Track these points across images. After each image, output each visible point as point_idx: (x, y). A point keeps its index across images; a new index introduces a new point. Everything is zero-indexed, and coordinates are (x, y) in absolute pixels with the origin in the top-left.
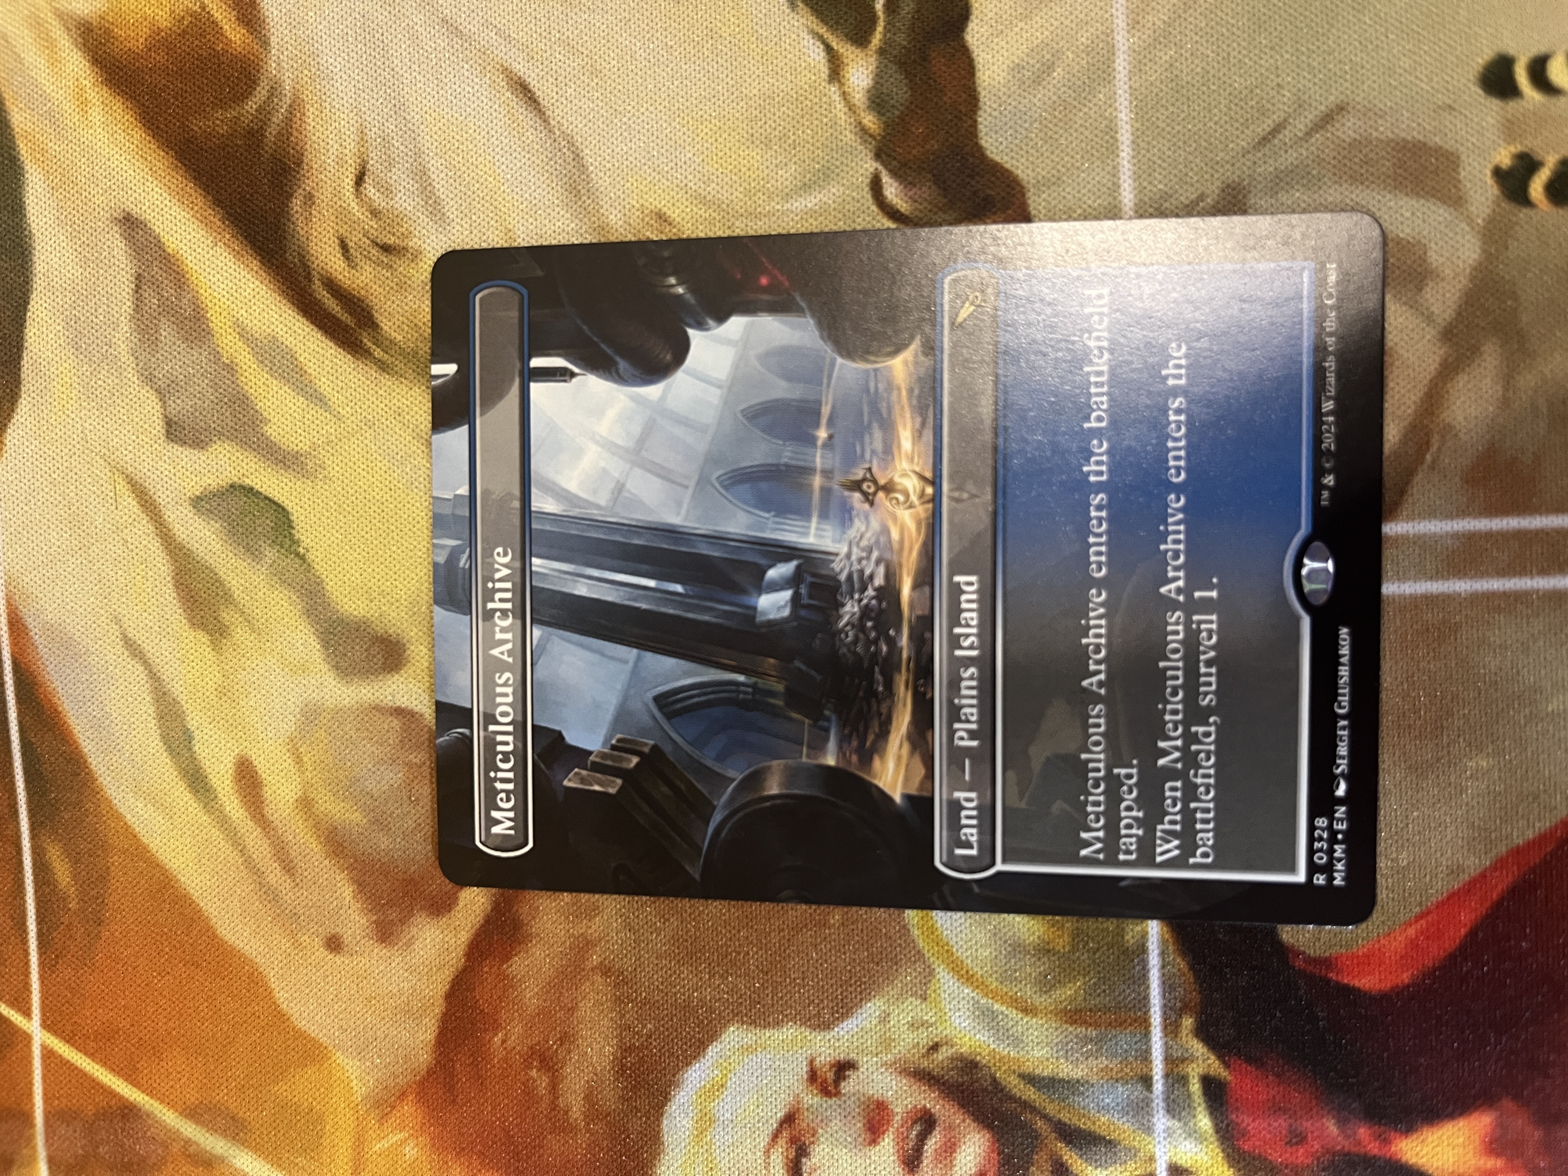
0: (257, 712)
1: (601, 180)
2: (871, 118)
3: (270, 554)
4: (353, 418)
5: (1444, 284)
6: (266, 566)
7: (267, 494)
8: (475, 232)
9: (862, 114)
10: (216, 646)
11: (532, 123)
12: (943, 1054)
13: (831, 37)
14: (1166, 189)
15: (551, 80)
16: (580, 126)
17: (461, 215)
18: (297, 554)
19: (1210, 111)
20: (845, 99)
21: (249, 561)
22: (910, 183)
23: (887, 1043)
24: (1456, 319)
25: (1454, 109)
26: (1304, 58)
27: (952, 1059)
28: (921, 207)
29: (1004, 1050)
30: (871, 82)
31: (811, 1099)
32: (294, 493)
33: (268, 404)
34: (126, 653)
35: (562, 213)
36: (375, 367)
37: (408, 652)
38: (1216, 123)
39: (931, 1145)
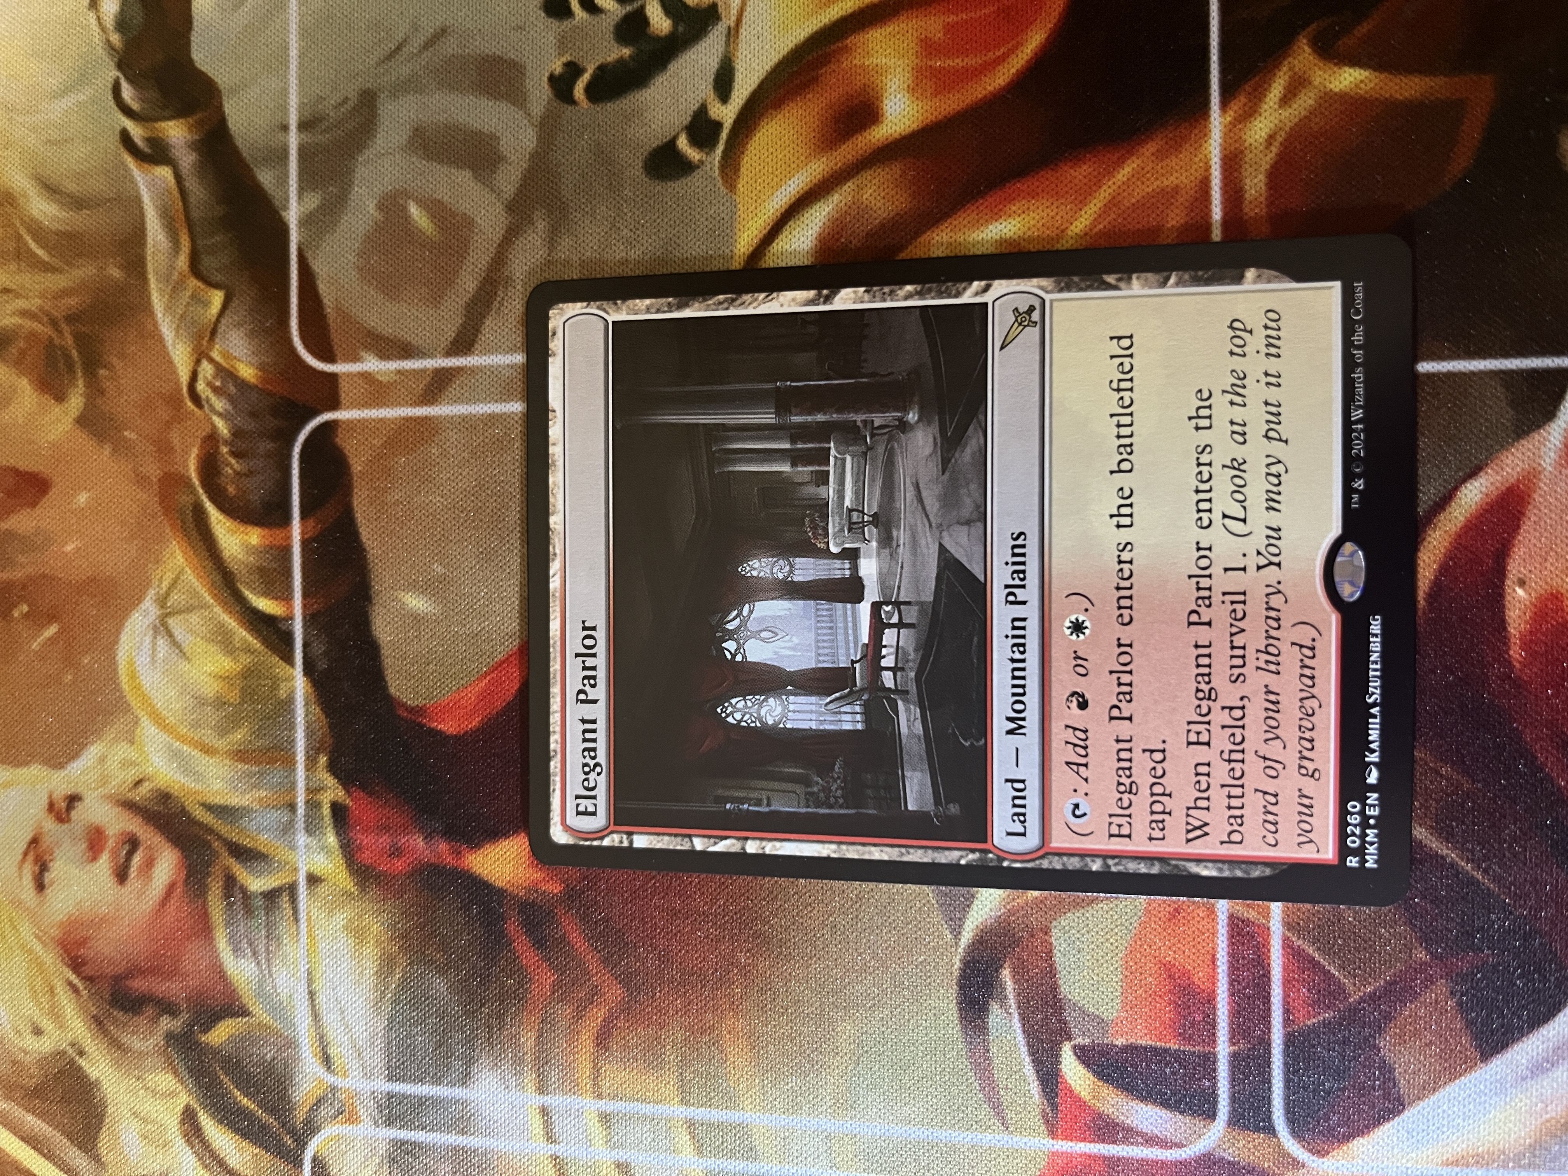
2: (116, 36)
5: (511, 168)
9: (110, 33)
12: (146, 788)
14: (321, 94)
20: (99, 22)
22: (142, 89)
23: (104, 780)
24: (517, 195)
25: (524, 30)
27: (152, 792)
28: (147, 106)
30: (117, 10)
31: (50, 825)
39: (137, 859)
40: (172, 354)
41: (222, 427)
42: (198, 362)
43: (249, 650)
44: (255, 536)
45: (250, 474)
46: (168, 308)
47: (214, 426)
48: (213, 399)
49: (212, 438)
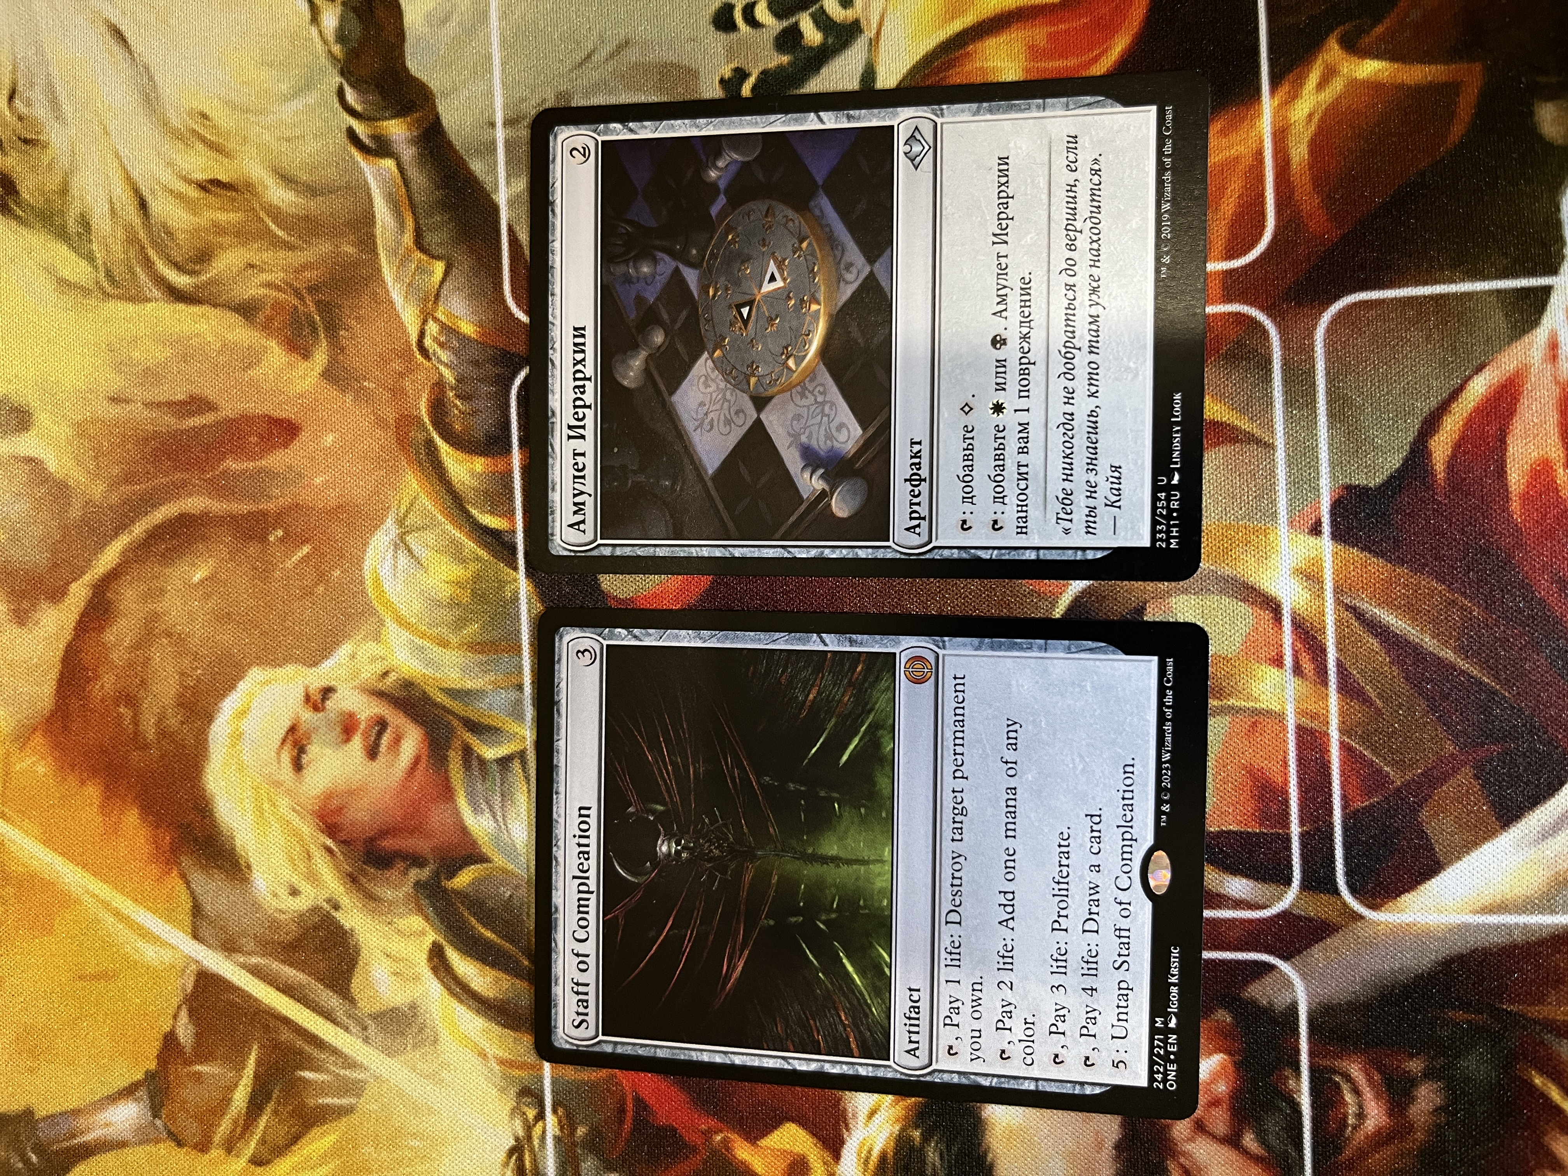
2: (337, 48)
9: (332, 46)
12: (392, 678)
20: (321, 36)
22: (363, 93)
27: (397, 681)
28: (370, 108)
30: (337, 24)
37: (34, 418)
39: (385, 740)
40: (402, 316)
41: (449, 376)
42: (425, 322)
43: (478, 559)
44: (479, 464)
45: (475, 412)
46: (398, 279)
47: (441, 375)
48: (439, 351)
49: (439, 385)
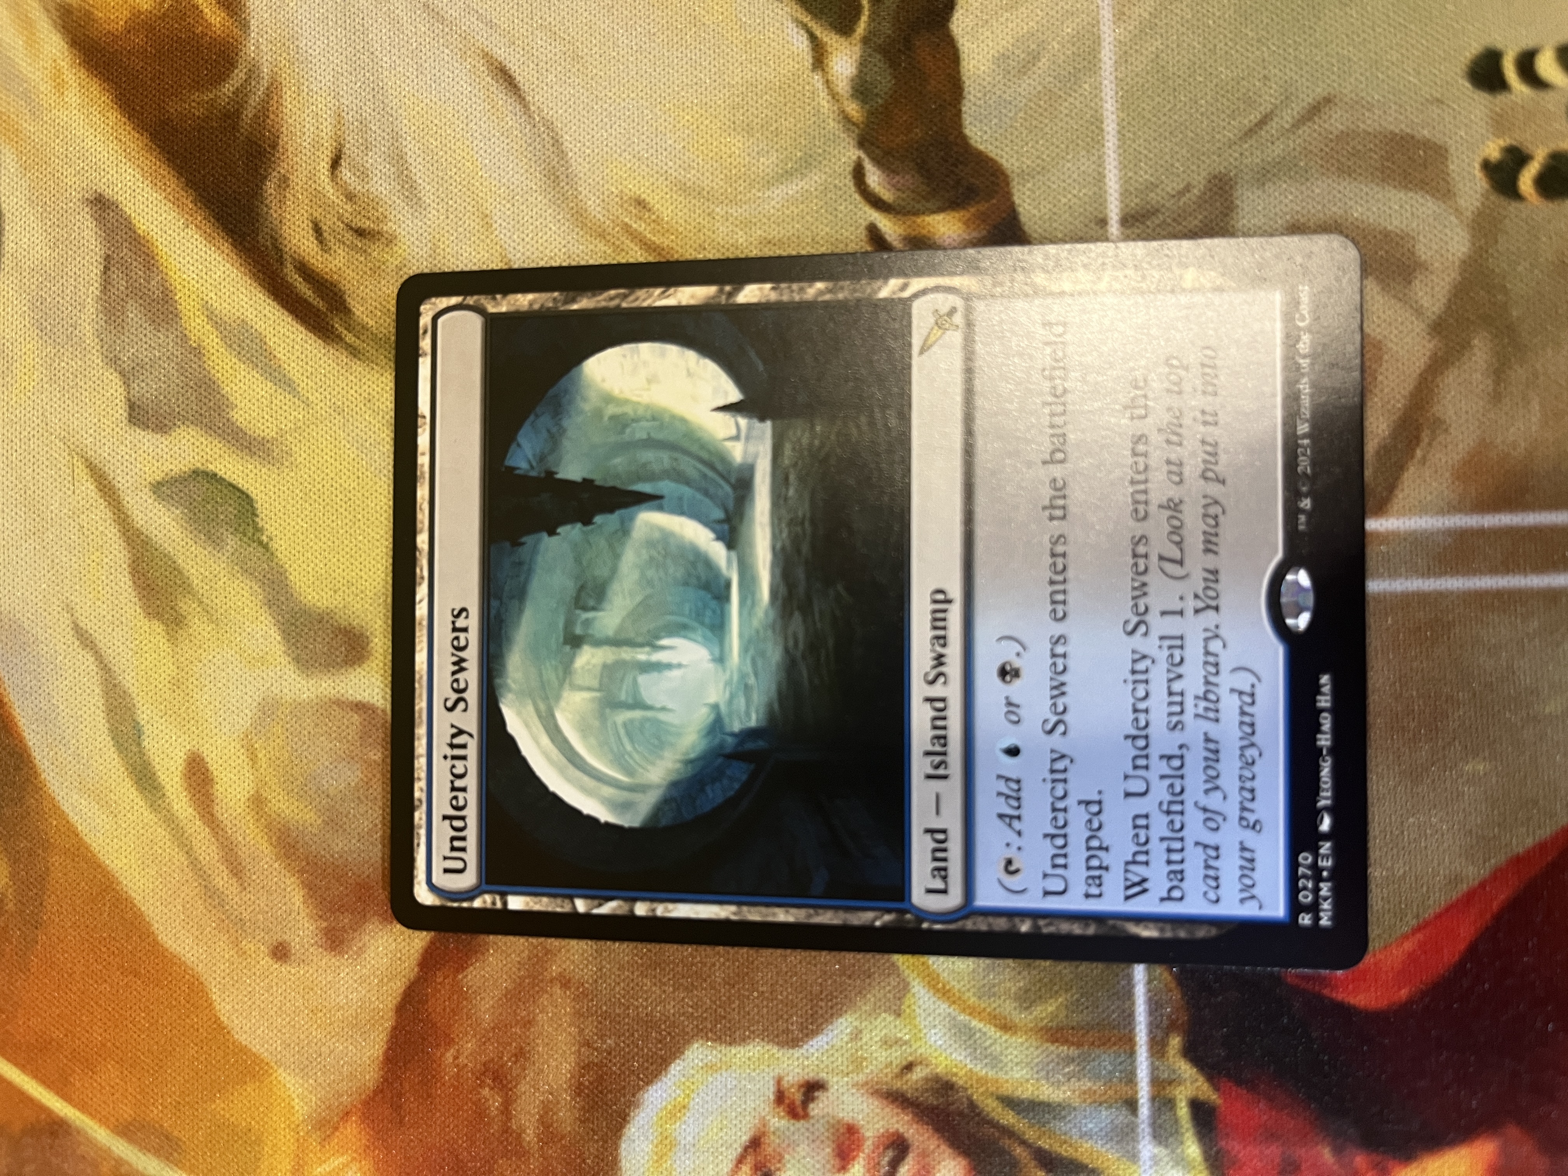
0: (212, 707)
1: (580, 165)
2: (854, 106)
3: (232, 542)
4: (322, 404)
5: (1434, 277)
6: (227, 554)
7: (231, 480)
8: (451, 216)
9: (846, 103)
10: (172, 639)
11: (510, 108)
12: (918, 1074)
13: (815, 26)
14: (1152, 179)
15: (531, 65)
16: (560, 112)
17: (437, 200)
18: (260, 543)
19: (1196, 103)
20: (828, 87)
21: (210, 549)
22: (893, 171)
23: (858, 1063)
24: (1445, 312)
25: (1442, 103)
26: (1291, 50)
27: (927, 1080)
28: (904, 196)
29: (980, 1069)
30: (854, 71)
31: (778, 1122)
32: (259, 480)
33: (235, 388)
34: (77, 643)
35: (539, 199)
36: (345, 353)
37: (372, 645)
38: (1202, 114)
39: (905, 1169)
